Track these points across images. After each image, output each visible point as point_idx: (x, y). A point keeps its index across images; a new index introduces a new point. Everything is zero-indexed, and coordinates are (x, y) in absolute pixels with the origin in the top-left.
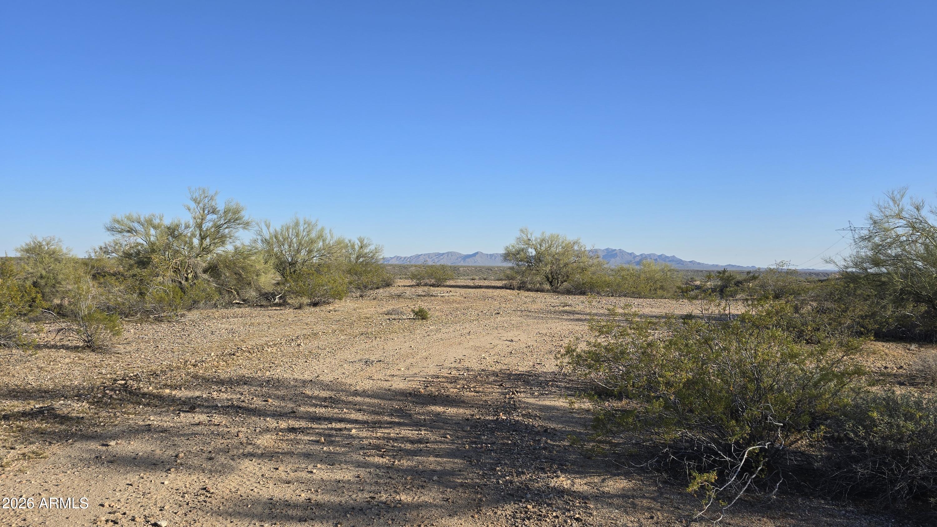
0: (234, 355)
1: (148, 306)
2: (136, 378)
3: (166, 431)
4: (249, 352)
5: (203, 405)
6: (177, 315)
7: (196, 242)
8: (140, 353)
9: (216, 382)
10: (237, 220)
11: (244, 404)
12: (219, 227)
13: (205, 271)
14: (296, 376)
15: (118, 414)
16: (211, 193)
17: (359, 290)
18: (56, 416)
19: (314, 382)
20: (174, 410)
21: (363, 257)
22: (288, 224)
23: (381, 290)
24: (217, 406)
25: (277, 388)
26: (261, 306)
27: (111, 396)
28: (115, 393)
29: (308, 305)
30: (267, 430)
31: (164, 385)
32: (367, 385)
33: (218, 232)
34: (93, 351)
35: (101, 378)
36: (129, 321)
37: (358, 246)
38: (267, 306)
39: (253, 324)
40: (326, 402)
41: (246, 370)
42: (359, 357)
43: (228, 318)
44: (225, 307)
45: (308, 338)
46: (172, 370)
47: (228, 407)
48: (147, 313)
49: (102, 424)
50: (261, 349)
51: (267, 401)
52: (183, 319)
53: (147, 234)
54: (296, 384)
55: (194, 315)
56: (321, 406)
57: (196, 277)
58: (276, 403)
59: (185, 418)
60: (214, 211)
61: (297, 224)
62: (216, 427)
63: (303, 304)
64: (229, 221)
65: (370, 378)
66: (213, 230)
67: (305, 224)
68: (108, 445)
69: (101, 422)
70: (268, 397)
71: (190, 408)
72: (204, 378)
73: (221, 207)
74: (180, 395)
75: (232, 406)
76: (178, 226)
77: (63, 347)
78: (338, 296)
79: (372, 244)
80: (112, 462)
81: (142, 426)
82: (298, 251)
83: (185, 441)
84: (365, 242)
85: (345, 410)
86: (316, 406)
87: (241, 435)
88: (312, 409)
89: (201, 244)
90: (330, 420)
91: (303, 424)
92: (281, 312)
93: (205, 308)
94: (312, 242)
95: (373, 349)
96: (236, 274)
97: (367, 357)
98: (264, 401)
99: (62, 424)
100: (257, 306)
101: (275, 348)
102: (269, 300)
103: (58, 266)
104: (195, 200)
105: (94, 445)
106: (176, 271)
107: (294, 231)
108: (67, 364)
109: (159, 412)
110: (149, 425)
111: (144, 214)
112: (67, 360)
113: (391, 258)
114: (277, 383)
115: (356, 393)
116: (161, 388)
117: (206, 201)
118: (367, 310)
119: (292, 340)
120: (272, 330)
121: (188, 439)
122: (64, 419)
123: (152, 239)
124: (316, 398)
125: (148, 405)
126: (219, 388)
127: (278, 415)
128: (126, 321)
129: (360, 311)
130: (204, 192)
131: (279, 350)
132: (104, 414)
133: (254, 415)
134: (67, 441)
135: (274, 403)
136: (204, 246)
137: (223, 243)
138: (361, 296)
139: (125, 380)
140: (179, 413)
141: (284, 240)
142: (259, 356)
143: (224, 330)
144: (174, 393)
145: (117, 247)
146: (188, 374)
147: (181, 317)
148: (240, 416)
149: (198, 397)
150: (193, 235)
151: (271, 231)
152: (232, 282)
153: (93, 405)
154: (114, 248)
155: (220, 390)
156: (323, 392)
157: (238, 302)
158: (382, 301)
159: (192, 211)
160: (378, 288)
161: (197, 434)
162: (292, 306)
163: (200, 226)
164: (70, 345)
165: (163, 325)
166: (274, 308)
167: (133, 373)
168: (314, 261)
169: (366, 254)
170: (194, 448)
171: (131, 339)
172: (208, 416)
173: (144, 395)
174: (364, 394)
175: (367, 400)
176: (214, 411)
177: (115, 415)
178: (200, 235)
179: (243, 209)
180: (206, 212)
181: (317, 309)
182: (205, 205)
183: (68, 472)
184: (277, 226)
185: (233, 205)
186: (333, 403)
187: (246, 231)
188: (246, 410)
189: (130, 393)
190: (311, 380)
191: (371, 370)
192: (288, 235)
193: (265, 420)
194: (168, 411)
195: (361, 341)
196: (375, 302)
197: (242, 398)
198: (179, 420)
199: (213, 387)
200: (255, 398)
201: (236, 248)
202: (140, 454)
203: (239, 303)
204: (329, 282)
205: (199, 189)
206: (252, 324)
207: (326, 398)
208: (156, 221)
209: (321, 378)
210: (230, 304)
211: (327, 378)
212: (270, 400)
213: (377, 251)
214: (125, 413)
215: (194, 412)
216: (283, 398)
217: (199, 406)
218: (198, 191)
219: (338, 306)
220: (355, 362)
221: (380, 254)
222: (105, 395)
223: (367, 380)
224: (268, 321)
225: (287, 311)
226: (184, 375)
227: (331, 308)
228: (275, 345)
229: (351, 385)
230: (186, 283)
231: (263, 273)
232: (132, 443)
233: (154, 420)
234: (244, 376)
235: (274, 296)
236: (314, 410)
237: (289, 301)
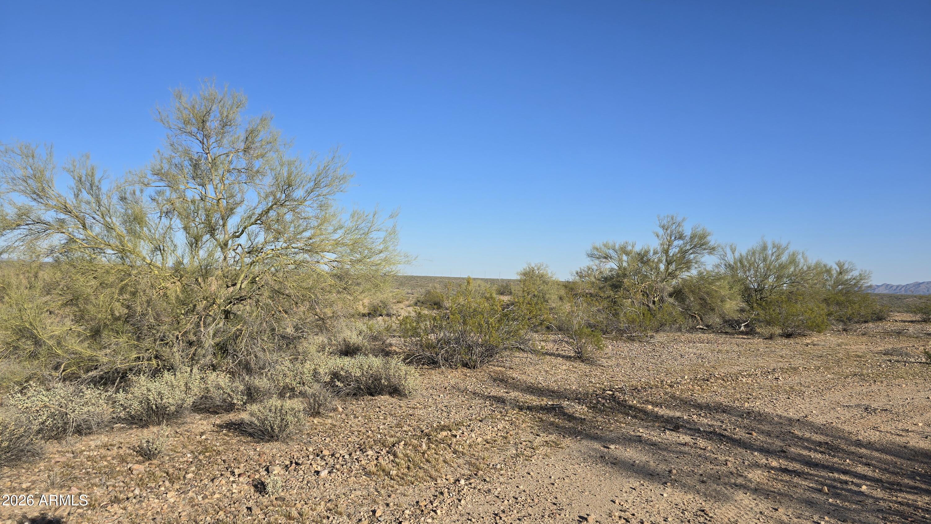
0: (708, 380)
1: (622, 326)
2: (621, 390)
3: (656, 445)
4: (723, 380)
5: (685, 427)
6: (647, 336)
7: (662, 267)
8: (620, 368)
9: (693, 405)
10: (703, 245)
11: (725, 433)
12: (686, 251)
13: (671, 295)
14: (779, 413)
15: (612, 421)
16: (679, 219)
17: (841, 323)
18: (565, 414)
19: (802, 422)
20: (659, 426)
21: (842, 284)
22: (755, 248)
23: (871, 325)
24: (699, 430)
25: (760, 422)
26: (726, 333)
27: (604, 404)
28: (606, 401)
29: (780, 335)
30: (757, 465)
31: (646, 401)
32: (874, 436)
33: (684, 257)
34: (583, 361)
35: (593, 386)
36: (606, 338)
37: (837, 271)
38: (732, 334)
39: (721, 351)
40: (821, 447)
41: (722, 398)
42: (854, 402)
43: (694, 343)
44: (688, 331)
45: (786, 372)
46: (651, 388)
47: (711, 433)
48: (621, 332)
49: (600, 428)
50: (735, 377)
51: (751, 434)
52: (652, 341)
53: (620, 260)
54: (781, 421)
55: (661, 337)
56: (816, 451)
57: (662, 300)
58: (761, 437)
59: (670, 436)
60: (681, 237)
61: (764, 248)
62: (702, 451)
63: (774, 334)
64: (695, 246)
65: (875, 428)
66: (679, 255)
67: (774, 247)
68: (608, 448)
69: (599, 426)
70: (752, 430)
71: (675, 427)
72: (681, 400)
73: (688, 232)
74: (662, 413)
75: (714, 433)
76: (647, 252)
77: (559, 355)
78: (819, 328)
79: (856, 270)
80: (614, 464)
81: (634, 436)
82: (766, 277)
83: (675, 459)
84: (846, 267)
85: (848, 460)
86: (810, 449)
87: (729, 464)
88: (805, 453)
89: (667, 269)
90: (832, 469)
91: (797, 466)
92: (749, 341)
93: (670, 331)
94: (782, 267)
95: (873, 394)
96: (700, 299)
97: (867, 403)
98: (748, 433)
99: (570, 421)
100: (721, 332)
101: (750, 379)
102: (733, 327)
103: (546, 288)
104: (663, 227)
105: (597, 445)
106: (645, 294)
107: (761, 255)
108: (565, 370)
109: (646, 426)
110: (640, 436)
111: (619, 242)
112: (564, 367)
113: (877, 286)
114: (760, 417)
115: (859, 444)
116: (643, 403)
117: (674, 227)
118: (856, 347)
119: (769, 372)
120: (742, 360)
121: (678, 457)
122: (571, 418)
123: (625, 264)
124: (808, 440)
125: (635, 417)
126: (698, 412)
127: (766, 451)
128: (604, 338)
129: (847, 347)
130: (672, 219)
131: (754, 381)
132: (599, 418)
133: (739, 446)
134: (576, 437)
135: (759, 437)
136: (670, 271)
137: (689, 268)
138: (845, 330)
139: (612, 391)
140: (665, 430)
141: (750, 265)
142: (733, 385)
143: (692, 355)
144: (656, 409)
145: (589, 272)
146: (666, 393)
147: (651, 338)
148: (725, 445)
149: (679, 417)
150: (660, 261)
151: (736, 257)
152: (695, 307)
153: (591, 409)
154: (588, 272)
155: (700, 415)
156: (815, 435)
157: (701, 327)
158: (875, 338)
159: (660, 237)
160: (866, 322)
161: (686, 453)
162: (761, 336)
163: (666, 252)
164: (564, 354)
165: (635, 345)
166: (741, 336)
167: (617, 385)
168: (785, 288)
169: (847, 280)
170: (685, 468)
171: (610, 355)
172: (692, 439)
173: (631, 407)
174: (869, 445)
175: (876, 454)
176: (697, 435)
177: (609, 421)
178: (666, 261)
179: (709, 234)
180: (673, 238)
181: (792, 341)
182: (672, 232)
183: (582, 465)
184: (743, 250)
185: (699, 231)
186: (831, 450)
187: (712, 256)
188: (729, 439)
189: (619, 403)
190: (799, 420)
191: (875, 419)
192: (755, 260)
193: (752, 453)
194: (653, 427)
195: (856, 384)
196: (864, 339)
197: (724, 426)
198: (665, 437)
199: (692, 410)
200: (737, 429)
201: (700, 273)
202: (637, 462)
203: (702, 329)
204: (806, 312)
205: (668, 217)
206: (719, 351)
207: (821, 442)
208: (629, 248)
209: (810, 418)
210: (693, 329)
211: (820, 420)
212: (755, 434)
213: (861, 277)
214: (617, 421)
215: (678, 432)
216: (769, 434)
217: (682, 426)
218: (666, 219)
219: (816, 339)
220: (852, 406)
221: (866, 281)
222: (598, 402)
223: (872, 431)
224: (737, 349)
225: (756, 340)
226: (662, 394)
227: (809, 341)
228: (750, 376)
229: (851, 433)
230: (653, 306)
231: (728, 300)
232: (628, 450)
233: (642, 432)
234: (721, 404)
235: (739, 323)
236: (808, 454)
237: (758, 330)
